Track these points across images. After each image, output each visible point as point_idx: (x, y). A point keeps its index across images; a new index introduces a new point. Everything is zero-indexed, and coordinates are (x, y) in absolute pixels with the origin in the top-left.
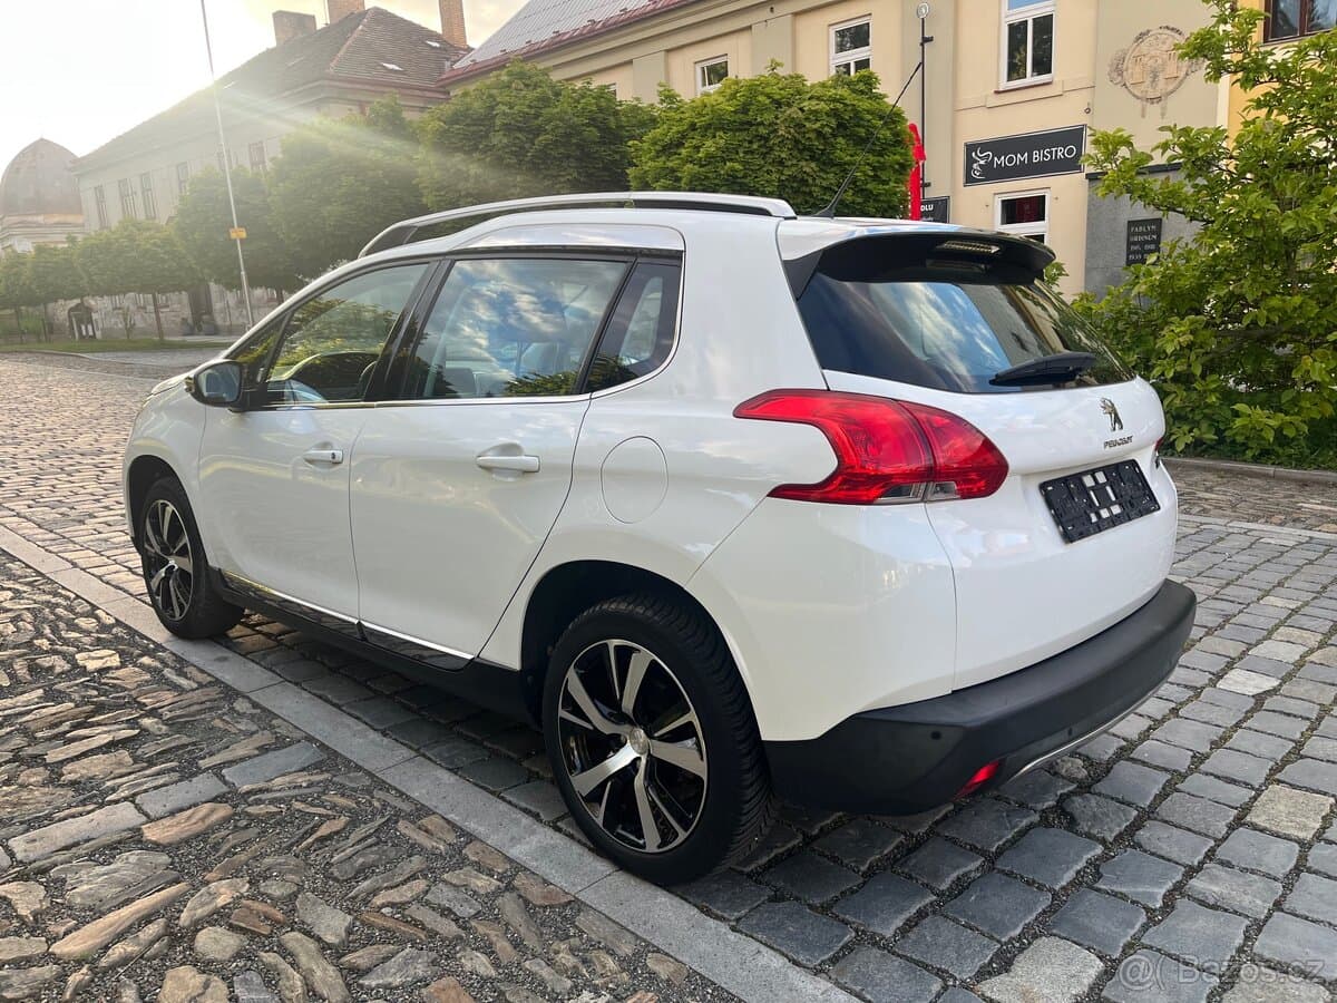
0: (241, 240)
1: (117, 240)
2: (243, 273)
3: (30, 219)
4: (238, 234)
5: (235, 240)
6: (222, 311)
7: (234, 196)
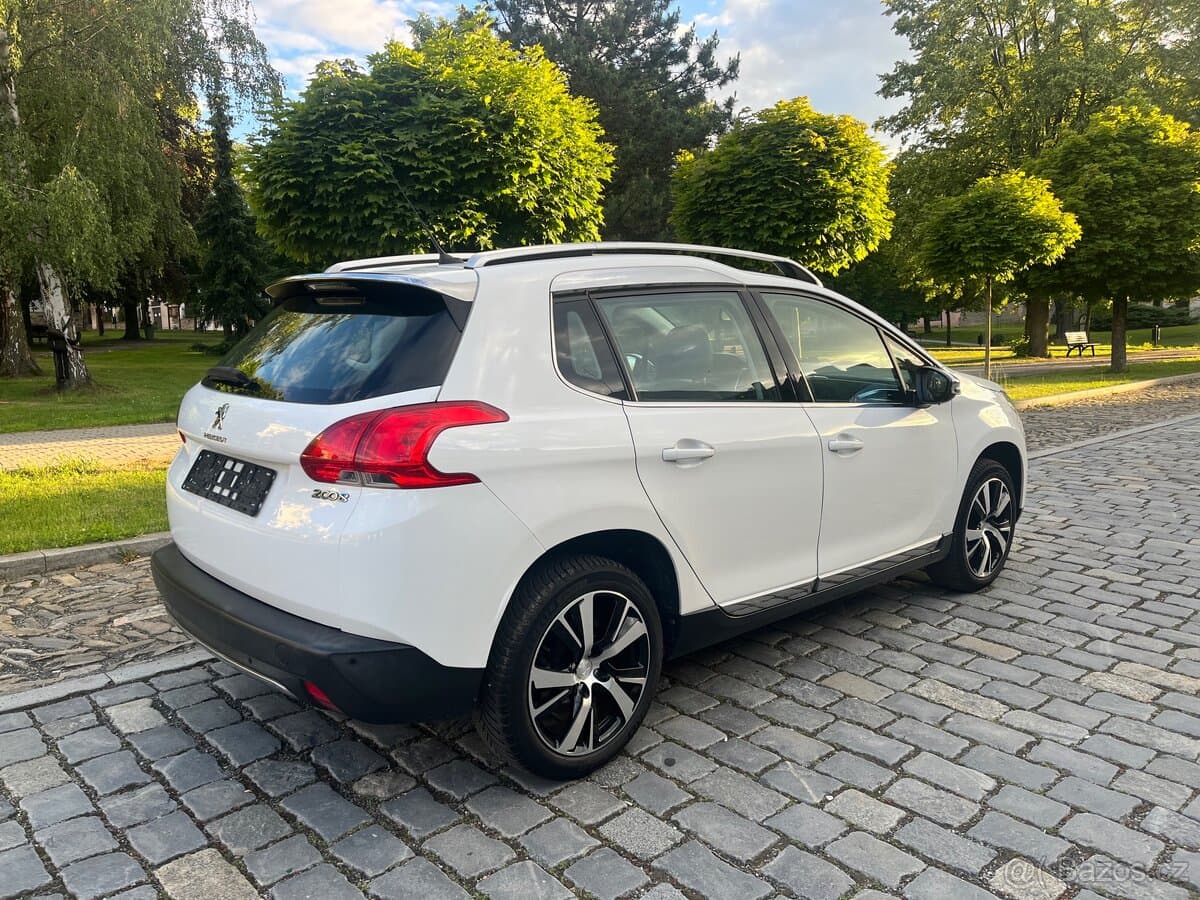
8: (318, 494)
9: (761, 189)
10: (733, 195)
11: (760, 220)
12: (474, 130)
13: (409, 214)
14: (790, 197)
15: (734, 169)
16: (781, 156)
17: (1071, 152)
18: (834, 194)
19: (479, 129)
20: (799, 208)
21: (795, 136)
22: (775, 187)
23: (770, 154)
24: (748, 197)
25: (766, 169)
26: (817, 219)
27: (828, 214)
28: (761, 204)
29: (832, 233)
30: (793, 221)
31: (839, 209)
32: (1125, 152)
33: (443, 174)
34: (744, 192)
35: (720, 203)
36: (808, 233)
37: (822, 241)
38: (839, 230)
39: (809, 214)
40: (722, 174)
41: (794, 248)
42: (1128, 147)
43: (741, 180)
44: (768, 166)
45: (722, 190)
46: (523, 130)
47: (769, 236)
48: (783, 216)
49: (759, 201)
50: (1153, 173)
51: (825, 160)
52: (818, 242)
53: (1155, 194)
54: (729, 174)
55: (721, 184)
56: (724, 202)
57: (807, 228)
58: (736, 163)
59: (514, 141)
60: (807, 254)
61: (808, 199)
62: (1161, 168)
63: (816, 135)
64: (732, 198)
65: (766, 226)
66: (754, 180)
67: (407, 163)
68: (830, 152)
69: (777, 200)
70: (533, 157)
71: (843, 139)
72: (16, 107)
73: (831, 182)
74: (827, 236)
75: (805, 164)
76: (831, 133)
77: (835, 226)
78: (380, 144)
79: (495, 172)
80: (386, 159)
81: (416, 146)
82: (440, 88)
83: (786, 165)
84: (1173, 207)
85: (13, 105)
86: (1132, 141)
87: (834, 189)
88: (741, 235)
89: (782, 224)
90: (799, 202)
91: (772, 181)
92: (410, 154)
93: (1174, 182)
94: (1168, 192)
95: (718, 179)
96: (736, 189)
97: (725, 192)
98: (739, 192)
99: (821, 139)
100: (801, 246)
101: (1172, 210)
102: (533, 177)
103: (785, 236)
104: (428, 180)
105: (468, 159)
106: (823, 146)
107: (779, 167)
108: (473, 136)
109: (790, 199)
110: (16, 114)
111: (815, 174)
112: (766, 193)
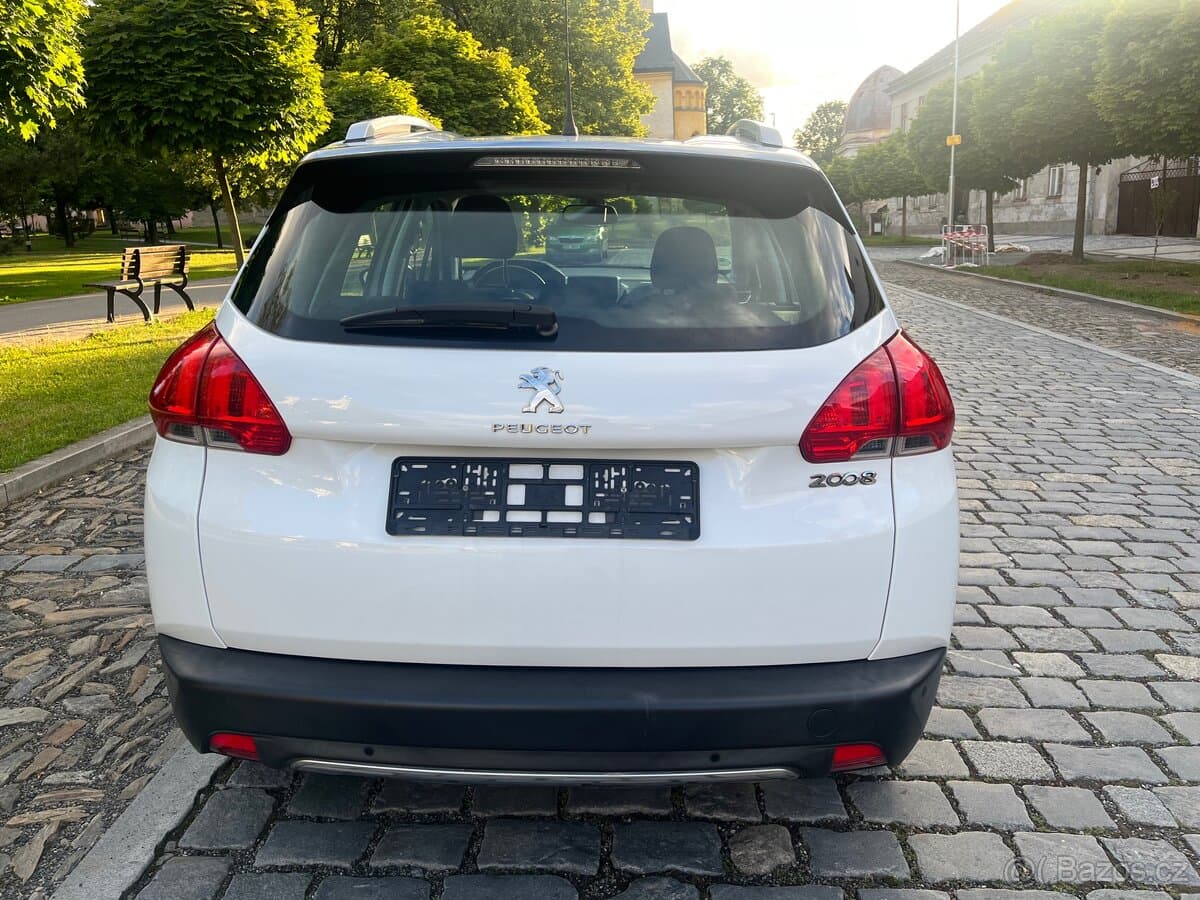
0: (956, 146)
1: (880, 151)
2: (951, 177)
3: (863, 135)
4: (954, 140)
5: (950, 147)
6: (975, 211)
7: (958, 102)
8: (819, 482)
9: (201, 54)
10: (159, 57)
11: (204, 94)
14: (239, 69)
15: (157, 24)
16: (223, 17)
17: (394, 57)
18: (287, 72)
20: (251, 84)
22: (220, 55)
23: (206, 12)
24: (186, 63)
25: (204, 30)
26: (272, 100)
27: (282, 95)
28: (203, 74)
29: (288, 118)
30: (247, 100)
31: (295, 91)
32: (438, 64)
35: (143, 66)
36: (261, 116)
37: (277, 127)
39: (261, 92)
40: (139, 29)
41: (249, 133)
42: (440, 58)
43: (171, 40)
44: (206, 27)
45: (143, 49)
48: (234, 92)
49: (198, 70)
50: (466, 86)
51: (271, 29)
52: (273, 128)
53: (470, 107)
54: (150, 30)
55: (140, 42)
56: (148, 66)
58: (159, 17)
61: (261, 75)
62: (471, 82)
64: (159, 62)
66: (188, 42)
69: (221, 71)
74: (282, 121)
75: (253, 31)
77: (293, 111)
83: (229, 29)
84: (486, 120)
86: (441, 53)
87: (286, 66)
88: (180, 110)
89: (233, 101)
90: (249, 77)
91: (214, 47)
93: (482, 98)
94: (481, 105)
96: (164, 51)
97: (148, 53)
98: (169, 56)
100: (257, 131)
101: (486, 123)
106: (265, 12)
107: (220, 30)
111: (264, 47)
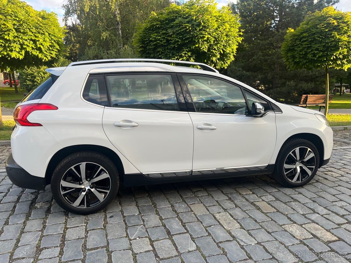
9: (310, 40)
10: (300, 42)
11: (308, 51)
12: (188, 28)
13: (168, 54)
14: (321, 42)
15: (302, 33)
16: (317, 28)
18: (339, 40)
19: (189, 27)
20: (324, 46)
21: (325, 20)
22: (315, 39)
23: (315, 28)
26: (331, 50)
27: (336, 48)
28: (309, 45)
29: (337, 55)
30: (321, 51)
31: (340, 46)
33: (178, 41)
34: (304, 41)
35: (296, 45)
36: (327, 55)
37: (333, 58)
38: (340, 54)
39: (329, 48)
41: (321, 60)
43: (303, 37)
44: (313, 32)
45: (297, 41)
46: (203, 26)
47: (312, 57)
48: (317, 49)
51: (337, 29)
52: (332, 58)
54: (300, 35)
55: (296, 39)
57: (327, 54)
58: (302, 31)
59: (200, 30)
60: (327, 63)
61: (328, 43)
63: (333, 20)
64: (300, 44)
65: (311, 53)
66: (307, 37)
67: (169, 39)
68: (338, 26)
69: (315, 44)
70: (206, 35)
71: (345, 21)
72: (121, 30)
73: (338, 36)
74: (335, 56)
75: (327, 30)
76: (341, 19)
77: (338, 52)
78: (163, 34)
79: (193, 40)
80: (164, 38)
81: (172, 34)
82: (183, 16)
83: (320, 31)
85: (120, 30)
87: (339, 39)
89: (316, 52)
90: (324, 44)
91: (314, 38)
92: (171, 36)
95: (296, 37)
96: (302, 40)
97: (298, 42)
98: (302, 42)
99: (335, 21)
100: (324, 60)
102: (205, 41)
103: (317, 56)
104: (174, 43)
105: (186, 36)
106: (336, 24)
107: (317, 32)
108: (187, 29)
109: (321, 43)
110: (120, 32)
111: (331, 34)
112: (312, 41)
